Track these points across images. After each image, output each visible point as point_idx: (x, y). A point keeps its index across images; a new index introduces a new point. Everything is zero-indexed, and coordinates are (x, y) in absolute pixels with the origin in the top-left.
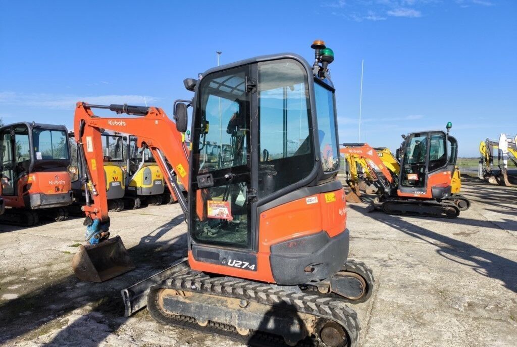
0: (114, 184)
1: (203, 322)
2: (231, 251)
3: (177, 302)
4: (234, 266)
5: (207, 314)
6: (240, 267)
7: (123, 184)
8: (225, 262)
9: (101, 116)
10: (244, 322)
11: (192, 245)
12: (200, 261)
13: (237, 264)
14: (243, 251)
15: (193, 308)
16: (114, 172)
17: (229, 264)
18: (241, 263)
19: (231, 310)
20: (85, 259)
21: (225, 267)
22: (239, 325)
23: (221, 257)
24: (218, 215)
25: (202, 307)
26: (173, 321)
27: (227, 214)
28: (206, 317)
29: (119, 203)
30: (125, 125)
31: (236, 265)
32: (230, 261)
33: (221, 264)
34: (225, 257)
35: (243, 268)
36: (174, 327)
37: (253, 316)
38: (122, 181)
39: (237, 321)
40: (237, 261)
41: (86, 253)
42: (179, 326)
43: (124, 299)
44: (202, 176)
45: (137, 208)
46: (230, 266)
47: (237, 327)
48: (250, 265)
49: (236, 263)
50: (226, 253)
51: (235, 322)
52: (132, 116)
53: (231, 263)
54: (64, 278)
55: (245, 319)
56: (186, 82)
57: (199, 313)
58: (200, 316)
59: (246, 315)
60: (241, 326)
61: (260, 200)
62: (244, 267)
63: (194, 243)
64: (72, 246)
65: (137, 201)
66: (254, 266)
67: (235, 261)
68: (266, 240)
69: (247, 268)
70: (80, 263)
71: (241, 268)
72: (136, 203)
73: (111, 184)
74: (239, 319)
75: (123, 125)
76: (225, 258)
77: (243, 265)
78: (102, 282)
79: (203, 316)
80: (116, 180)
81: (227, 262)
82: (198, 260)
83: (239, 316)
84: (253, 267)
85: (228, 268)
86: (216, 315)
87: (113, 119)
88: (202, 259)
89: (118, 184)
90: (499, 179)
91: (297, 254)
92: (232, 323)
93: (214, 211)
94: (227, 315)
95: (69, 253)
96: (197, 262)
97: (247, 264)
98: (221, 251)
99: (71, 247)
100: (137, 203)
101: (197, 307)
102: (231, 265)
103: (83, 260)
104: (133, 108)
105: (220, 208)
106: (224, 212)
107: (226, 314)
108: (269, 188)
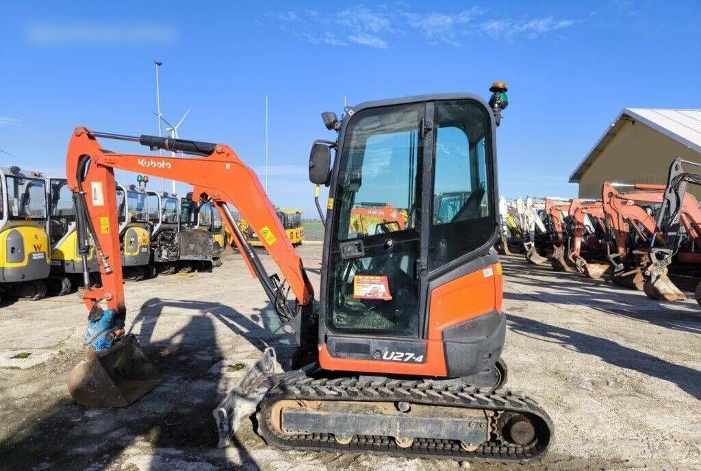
0: (35, 257)
1: (347, 439)
2: (387, 341)
3: (307, 416)
4: (391, 360)
5: (353, 426)
6: (400, 360)
7: (49, 256)
8: (378, 356)
9: (118, 152)
10: (409, 431)
11: (326, 337)
12: (340, 357)
13: (397, 356)
14: (406, 339)
15: (331, 422)
16: (36, 237)
17: (384, 357)
18: (402, 355)
19: (389, 417)
20: (95, 374)
21: (378, 362)
22: (401, 435)
23: (372, 349)
24: (369, 294)
25: (346, 418)
26: (300, 444)
27: (384, 293)
28: (352, 430)
29: (39, 287)
30: (170, 167)
31: (395, 358)
32: (387, 353)
33: (373, 359)
34: (378, 348)
35: (405, 362)
36: (304, 451)
37: (422, 421)
38: (47, 252)
39: (398, 431)
40: (397, 353)
41: (98, 362)
42: (311, 448)
43: (218, 422)
44: (348, 243)
45: (66, 293)
46: (385, 360)
47: (397, 438)
48: (416, 356)
49: (395, 355)
50: (380, 344)
51: (395, 433)
52: (182, 155)
53: (388, 356)
54: (53, 407)
55: (410, 426)
56: (325, 116)
57: (341, 428)
58: (342, 431)
59: (411, 421)
60: (404, 436)
61: (431, 273)
62: (406, 360)
63: (330, 333)
64: (15, 357)
65: (66, 283)
66: (421, 357)
67: (393, 353)
68: (438, 323)
69: (412, 361)
70: (84, 380)
71: (402, 361)
72: (64, 286)
73: (31, 255)
74: (400, 427)
75: (166, 167)
76: (378, 351)
77: (405, 357)
78: (130, 405)
79: (348, 431)
80: (38, 250)
81: (382, 356)
82: (337, 357)
83: (401, 424)
84: (420, 359)
85: (382, 363)
86: (367, 427)
87: (148, 158)
88: (343, 354)
89: (41, 256)
90: (500, 248)
91: (474, 338)
92: (391, 434)
93: (365, 289)
94: (385, 425)
95: (19, 368)
96: (335, 359)
97: (411, 355)
98: (373, 342)
99: (15, 359)
100: (67, 286)
101: (338, 419)
102: (388, 359)
103: (91, 375)
104: (184, 144)
105: (374, 285)
106: (380, 291)
107: (381, 423)
108: (442, 259)
